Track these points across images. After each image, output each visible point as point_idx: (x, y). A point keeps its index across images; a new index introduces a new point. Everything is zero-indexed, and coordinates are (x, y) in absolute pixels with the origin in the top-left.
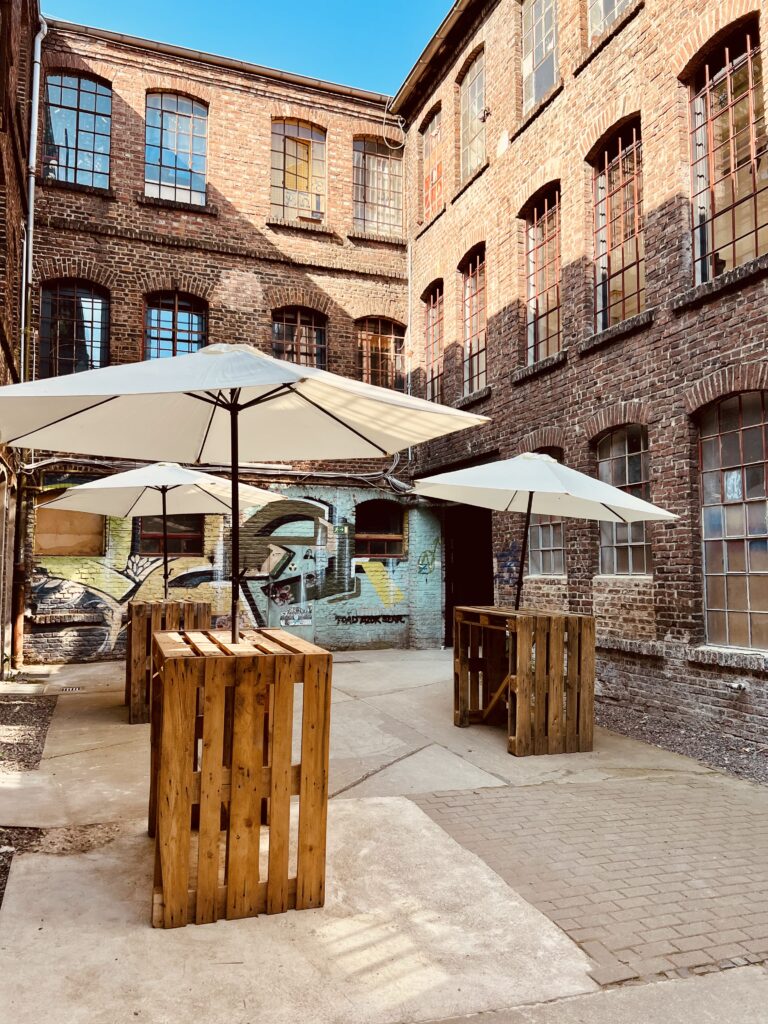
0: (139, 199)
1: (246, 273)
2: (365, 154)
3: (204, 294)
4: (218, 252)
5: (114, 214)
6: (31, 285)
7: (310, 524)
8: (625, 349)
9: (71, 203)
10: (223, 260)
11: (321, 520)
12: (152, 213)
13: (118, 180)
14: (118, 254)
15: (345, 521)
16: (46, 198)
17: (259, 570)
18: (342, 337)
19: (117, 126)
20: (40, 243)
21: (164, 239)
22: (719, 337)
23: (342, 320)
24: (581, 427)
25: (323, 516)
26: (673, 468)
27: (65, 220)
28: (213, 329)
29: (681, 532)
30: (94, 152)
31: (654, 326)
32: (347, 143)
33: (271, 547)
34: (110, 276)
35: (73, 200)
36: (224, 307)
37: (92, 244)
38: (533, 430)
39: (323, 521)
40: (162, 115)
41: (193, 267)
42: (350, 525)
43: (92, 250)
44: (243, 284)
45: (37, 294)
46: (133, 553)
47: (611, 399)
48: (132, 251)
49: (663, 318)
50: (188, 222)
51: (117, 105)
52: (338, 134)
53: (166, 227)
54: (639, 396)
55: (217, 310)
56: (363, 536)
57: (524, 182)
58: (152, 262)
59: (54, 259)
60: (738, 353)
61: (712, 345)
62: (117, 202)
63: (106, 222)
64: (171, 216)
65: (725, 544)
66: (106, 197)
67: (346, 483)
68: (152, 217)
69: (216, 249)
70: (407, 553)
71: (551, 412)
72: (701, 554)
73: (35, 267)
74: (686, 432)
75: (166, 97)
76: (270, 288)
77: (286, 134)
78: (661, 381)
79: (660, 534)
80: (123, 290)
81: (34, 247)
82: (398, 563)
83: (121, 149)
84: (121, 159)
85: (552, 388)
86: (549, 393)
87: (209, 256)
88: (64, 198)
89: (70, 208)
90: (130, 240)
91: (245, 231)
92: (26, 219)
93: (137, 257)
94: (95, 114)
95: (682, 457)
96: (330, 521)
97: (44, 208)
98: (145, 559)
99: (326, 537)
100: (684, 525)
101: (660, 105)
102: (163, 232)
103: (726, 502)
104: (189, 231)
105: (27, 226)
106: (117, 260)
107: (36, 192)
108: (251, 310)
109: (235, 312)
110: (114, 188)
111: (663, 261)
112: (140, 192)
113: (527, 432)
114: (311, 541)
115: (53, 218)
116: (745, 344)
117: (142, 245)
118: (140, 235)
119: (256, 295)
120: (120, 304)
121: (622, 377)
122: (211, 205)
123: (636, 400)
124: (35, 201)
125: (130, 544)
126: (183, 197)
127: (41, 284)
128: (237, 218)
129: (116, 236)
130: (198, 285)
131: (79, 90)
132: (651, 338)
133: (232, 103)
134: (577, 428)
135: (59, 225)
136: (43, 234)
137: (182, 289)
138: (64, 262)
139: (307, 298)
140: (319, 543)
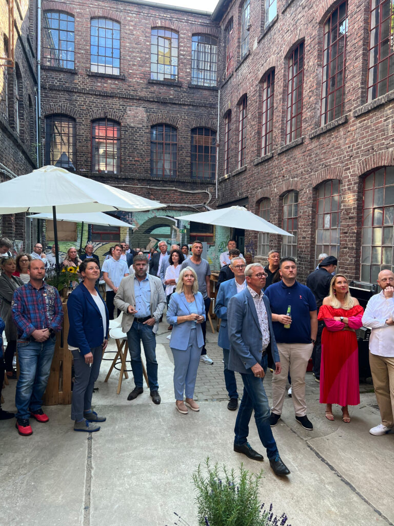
0: (88, 73)
1: (138, 108)
2: (198, 43)
3: (119, 119)
4: (125, 98)
5: (76, 81)
6: (40, 118)
7: (169, 228)
8: (294, 154)
9: (57, 77)
10: (128, 102)
11: (174, 226)
12: (94, 80)
13: (78, 64)
14: (79, 101)
15: (185, 227)
16: (46, 75)
17: (145, 249)
18: (184, 138)
19: (77, 37)
20: (44, 97)
21: (100, 93)
22: (325, 153)
23: (185, 129)
24: (277, 189)
25: (174, 225)
26: (306, 212)
27: (54, 85)
28: (123, 136)
29: (307, 241)
30: (67, 51)
31: (304, 145)
32: (188, 38)
33: (151, 238)
34: (75, 112)
35: (58, 75)
36: (128, 125)
37: (67, 96)
38: (260, 188)
39: (175, 227)
40: (98, 30)
41: (114, 106)
42: (187, 229)
43: (67, 100)
44: (137, 113)
45: (43, 122)
46: (88, 241)
47: (288, 177)
48: (85, 99)
49: (307, 141)
50: (111, 84)
51: (77, 26)
52: (184, 34)
53: (101, 87)
54: (297, 177)
55: (125, 127)
56: (194, 234)
57: (262, 66)
58: (95, 104)
59: (50, 105)
60: (330, 162)
61: (322, 156)
62: (78, 75)
63: (73, 86)
64: (103, 81)
65: (323, 247)
66: (73, 73)
67: (185, 209)
68: (94, 82)
69: (124, 96)
70: (214, 242)
71: (267, 181)
72: (314, 250)
73: (42, 109)
74: (311, 196)
75: (100, 20)
76: (150, 115)
77: (159, 35)
78: (305, 171)
79: (300, 241)
80: (82, 118)
81: (41, 99)
82: (210, 247)
83: (79, 49)
84: (79, 54)
85: (268, 170)
86: (267, 172)
87: (121, 100)
88: (54, 74)
89: (57, 80)
90: (84, 94)
91: (138, 87)
92: (37, 86)
93: (88, 102)
94: (67, 31)
95: (309, 207)
96: (178, 227)
97: (45, 80)
98: (94, 243)
99: (176, 234)
100: (308, 237)
101: (312, 36)
102: (99, 89)
103: (325, 228)
104: (112, 88)
105: (37, 90)
106: (78, 104)
107: (41, 73)
108: (141, 126)
109: (133, 127)
110: (76, 68)
111: (309, 114)
112: (88, 70)
113: (258, 189)
114: (169, 236)
115: (49, 85)
116: (333, 157)
117: (90, 96)
118: (89, 91)
119: (144, 119)
120: (81, 125)
121: (292, 167)
122: (122, 74)
123: (296, 179)
124: (41, 77)
125: (87, 236)
126: (109, 71)
127: (45, 117)
128: (134, 80)
129: (78, 92)
130: (116, 115)
131: (59, 20)
132: (303, 150)
133: (132, 21)
134: (276, 190)
135: (52, 89)
136: (45, 93)
137: (108, 117)
138: (55, 106)
139: (168, 119)
140: (173, 237)
